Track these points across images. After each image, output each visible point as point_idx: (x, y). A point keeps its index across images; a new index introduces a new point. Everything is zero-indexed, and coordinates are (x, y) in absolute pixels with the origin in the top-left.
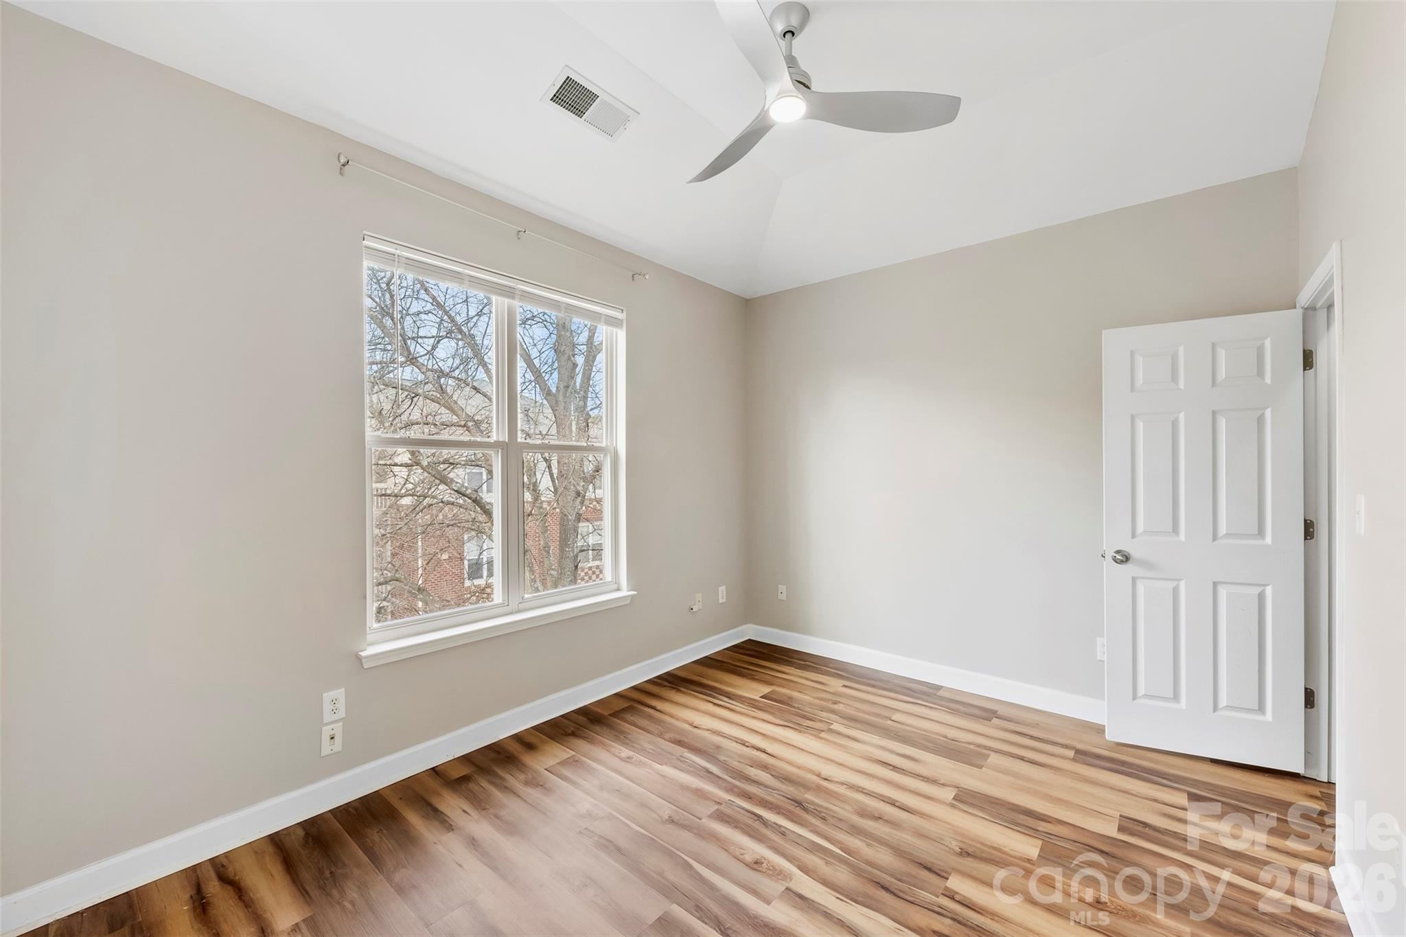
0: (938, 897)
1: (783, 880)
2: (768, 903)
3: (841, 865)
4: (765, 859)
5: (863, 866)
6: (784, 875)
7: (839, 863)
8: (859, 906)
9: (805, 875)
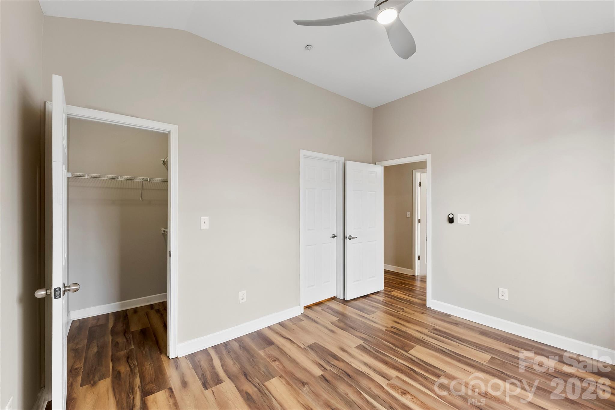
0: (330, 370)
1: (391, 384)
2: (397, 377)
3: (364, 387)
4: (400, 394)
5: (354, 385)
6: (391, 386)
7: (364, 388)
8: (362, 371)
9: (381, 384)
